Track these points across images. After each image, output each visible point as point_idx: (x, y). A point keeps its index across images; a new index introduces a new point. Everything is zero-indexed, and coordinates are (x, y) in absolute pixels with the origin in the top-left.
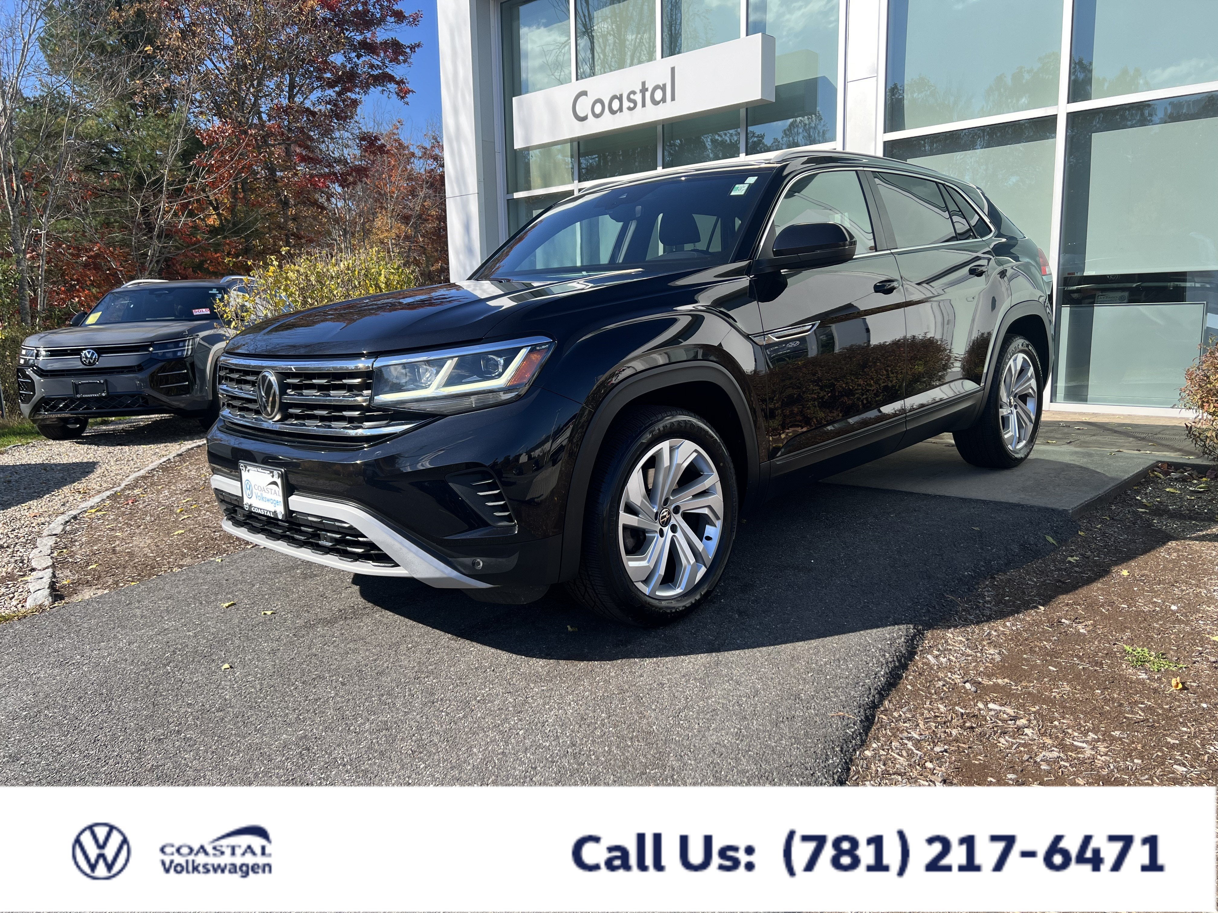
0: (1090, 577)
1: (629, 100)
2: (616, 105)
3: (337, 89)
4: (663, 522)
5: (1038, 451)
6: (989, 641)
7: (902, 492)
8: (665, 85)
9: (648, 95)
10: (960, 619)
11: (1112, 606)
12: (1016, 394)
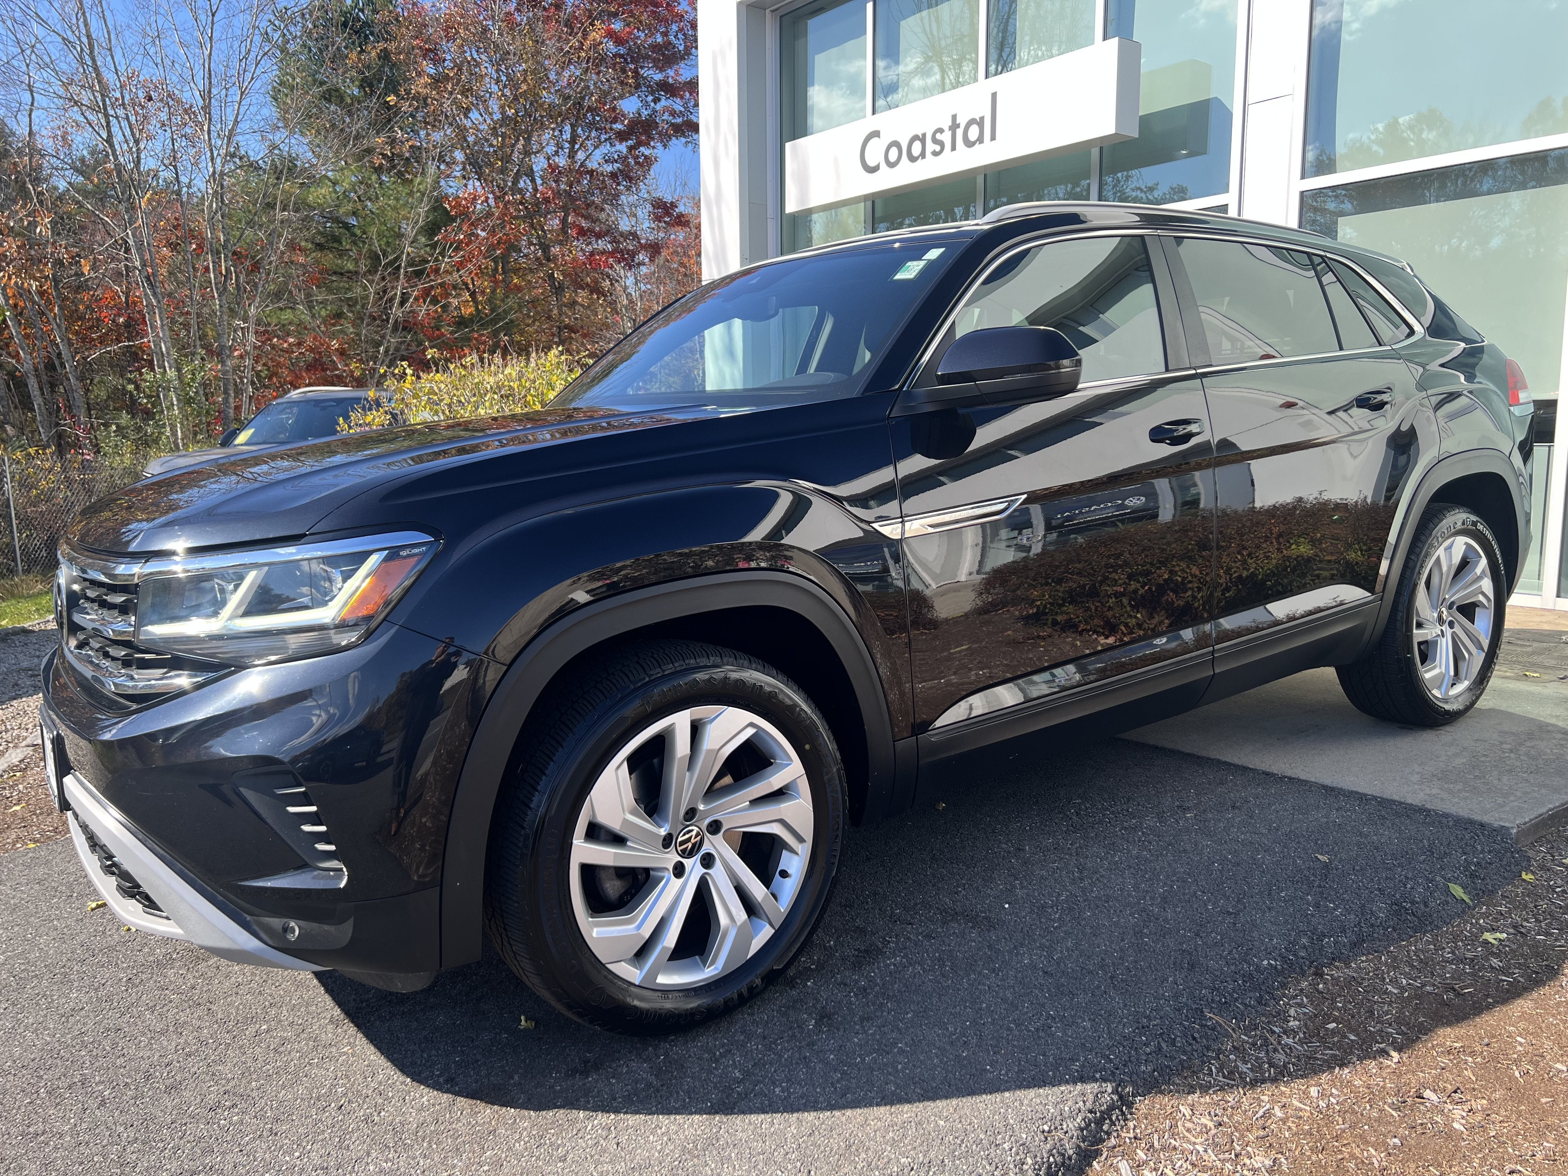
0: (1514, 984)
1: (935, 141)
2: (917, 148)
3: (630, 143)
4: (684, 851)
5: (1500, 693)
6: (1261, 1133)
7: (1230, 764)
8: (982, 118)
9: (960, 132)
10: (1220, 1070)
11: (1536, 1064)
12: (1452, 603)
